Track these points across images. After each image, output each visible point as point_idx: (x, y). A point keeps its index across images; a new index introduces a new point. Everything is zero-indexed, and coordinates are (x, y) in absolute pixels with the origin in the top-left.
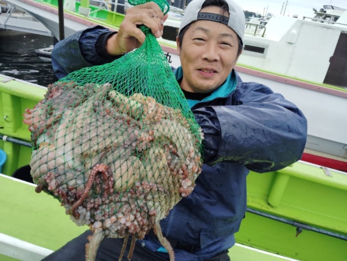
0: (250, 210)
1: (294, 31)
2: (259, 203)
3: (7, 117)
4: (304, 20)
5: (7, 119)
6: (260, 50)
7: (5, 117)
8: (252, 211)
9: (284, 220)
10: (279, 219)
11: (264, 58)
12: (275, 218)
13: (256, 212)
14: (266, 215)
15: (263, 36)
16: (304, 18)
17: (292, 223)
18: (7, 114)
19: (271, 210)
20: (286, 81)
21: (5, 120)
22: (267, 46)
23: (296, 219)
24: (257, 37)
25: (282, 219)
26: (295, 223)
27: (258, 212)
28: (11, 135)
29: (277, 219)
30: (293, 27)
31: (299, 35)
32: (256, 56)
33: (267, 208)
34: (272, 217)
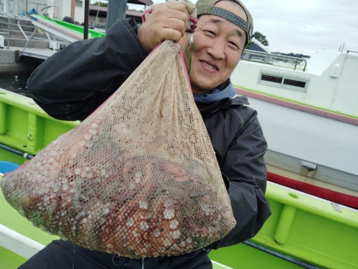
0: (254, 245)
1: (337, 65)
2: (265, 239)
3: (30, 135)
4: (347, 54)
5: (30, 138)
6: (301, 84)
7: (28, 136)
8: (256, 246)
9: (291, 259)
10: (284, 257)
11: (305, 92)
12: (280, 255)
13: (260, 247)
14: (271, 252)
15: (304, 70)
16: (348, 51)
17: (299, 263)
18: (30, 133)
19: (277, 247)
20: (326, 114)
21: (28, 138)
22: (308, 81)
23: (304, 258)
24: (297, 71)
25: (288, 258)
26: (302, 263)
27: (263, 248)
28: (31, 153)
29: (283, 257)
30: (336, 61)
31: (342, 68)
32: (296, 91)
33: (273, 244)
34: (277, 254)
